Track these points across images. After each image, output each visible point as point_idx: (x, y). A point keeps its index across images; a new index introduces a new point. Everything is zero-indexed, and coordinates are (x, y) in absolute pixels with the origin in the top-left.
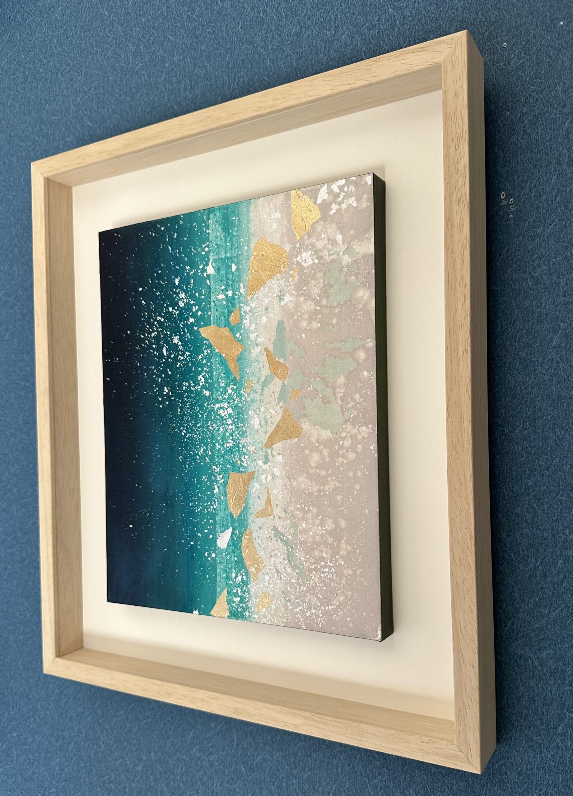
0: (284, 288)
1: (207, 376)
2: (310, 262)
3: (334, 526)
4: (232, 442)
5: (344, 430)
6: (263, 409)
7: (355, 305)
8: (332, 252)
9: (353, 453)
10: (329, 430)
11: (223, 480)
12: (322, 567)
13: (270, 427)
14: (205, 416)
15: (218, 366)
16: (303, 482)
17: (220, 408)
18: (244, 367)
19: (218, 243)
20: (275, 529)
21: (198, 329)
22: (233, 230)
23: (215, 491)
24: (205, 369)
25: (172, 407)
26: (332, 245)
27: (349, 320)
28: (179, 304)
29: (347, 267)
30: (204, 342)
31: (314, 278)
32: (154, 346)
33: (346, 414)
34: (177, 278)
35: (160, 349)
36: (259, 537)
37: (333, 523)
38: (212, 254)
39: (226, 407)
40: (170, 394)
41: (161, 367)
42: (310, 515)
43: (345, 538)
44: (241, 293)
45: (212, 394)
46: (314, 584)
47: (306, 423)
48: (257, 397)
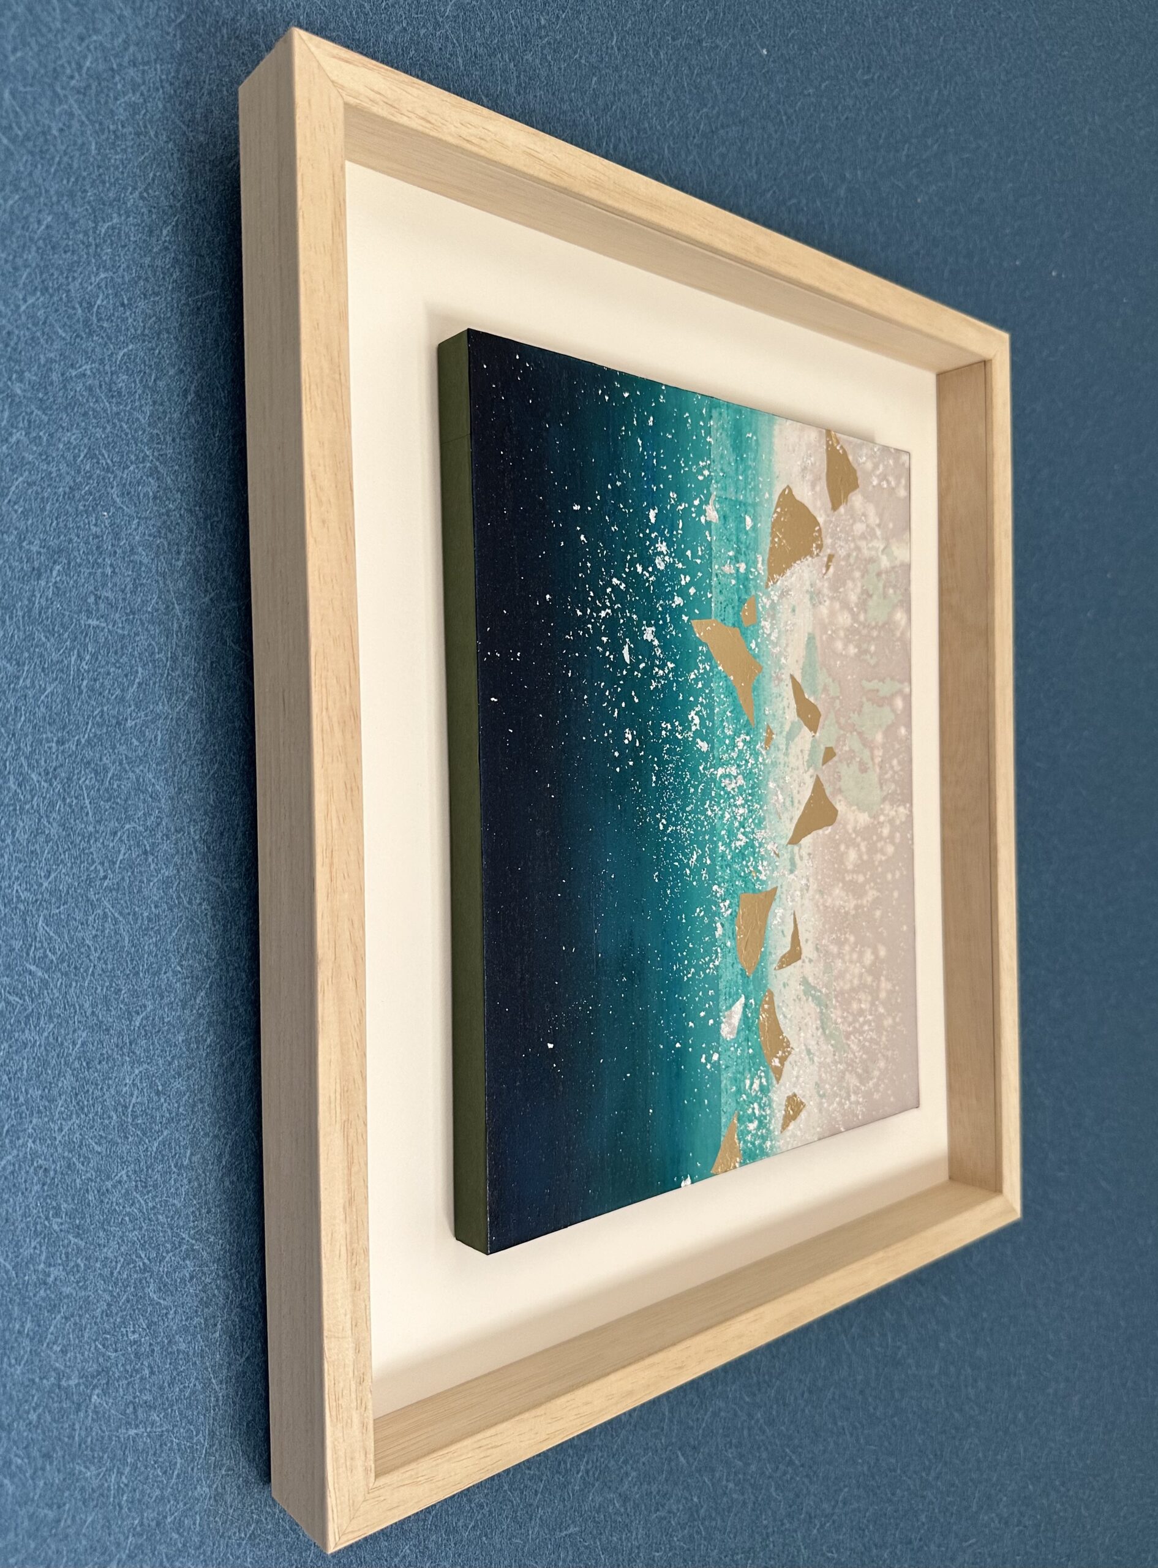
1: (704, 713)
3: (872, 958)
4: (744, 838)
5: (881, 812)
6: (788, 779)
7: (892, 631)
8: (870, 542)
9: (891, 846)
10: (866, 813)
11: (729, 910)
12: (860, 1025)
13: (797, 808)
14: (699, 791)
15: (722, 696)
16: (838, 896)
17: (725, 776)
18: (762, 703)
19: (725, 468)
20: (805, 981)
21: (688, 621)
22: (747, 455)
23: (717, 935)
24: (700, 699)
25: (641, 772)
27: (887, 651)
28: (657, 561)
29: (885, 572)
30: (700, 648)
32: (605, 639)
33: (884, 788)
34: (652, 509)
35: (617, 650)
36: (782, 1002)
37: (872, 953)
38: (715, 486)
39: (735, 774)
40: (637, 744)
41: (619, 685)
42: (846, 947)
43: (884, 972)
44: (757, 572)
45: (712, 748)
46: (852, 1056)
47: (843, 802)
48: (782, 758)
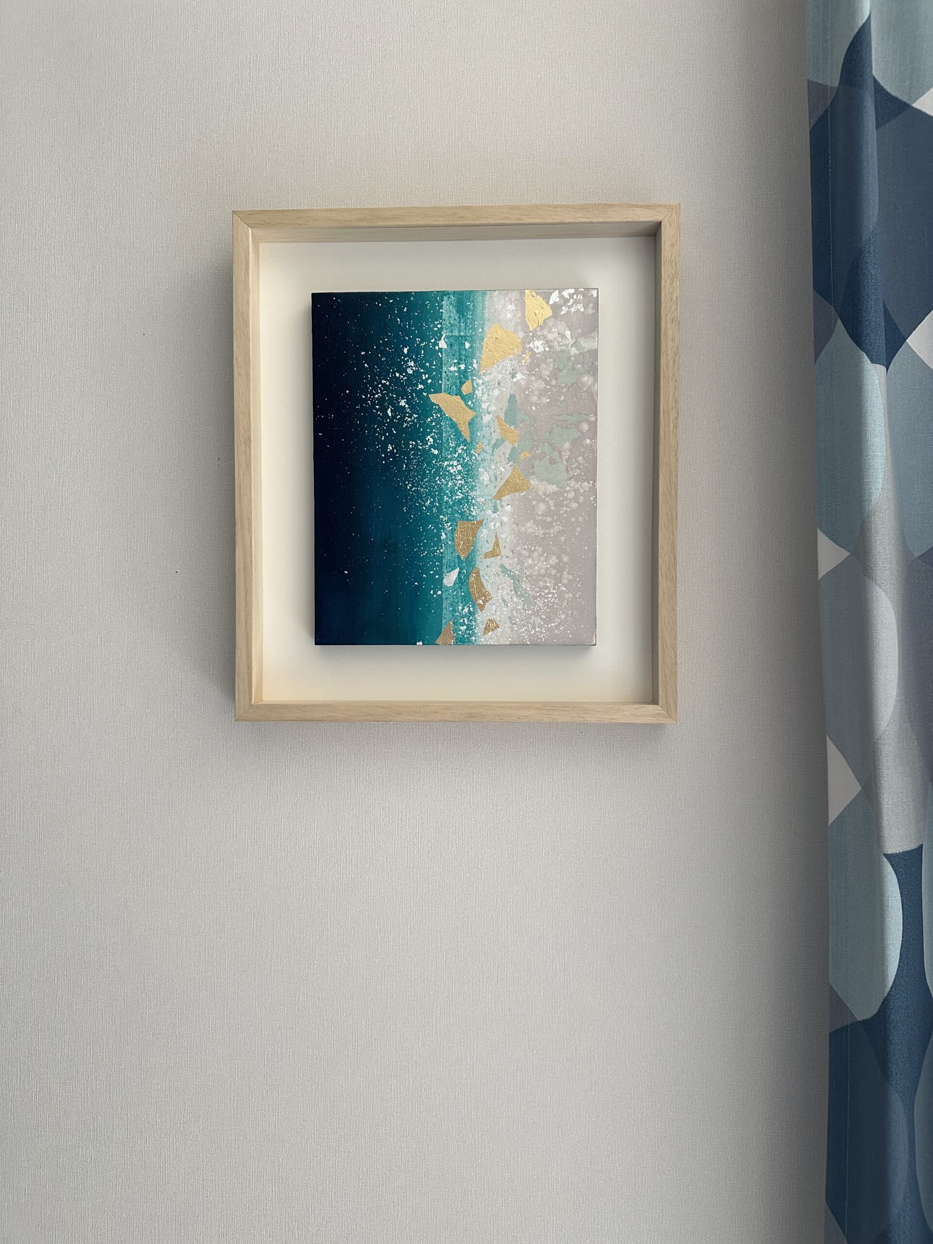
0: (516, 367)
1: (436, 437)
2: (541, 349)
3: (557, 561)
4: (461, 495)
5: (568, 485)
6: (493, 467)
7: (580, 388)
8: (561, 344)
9: (576, 504)
10: (555, 485)
11: (451, 528)
12: (545, 594)
13: (500, 482)
14: (432, 472)
15: (448, 428)
16: (530, 527)
17: (449, 465)
18: (475, 431)
19: (452, 322)
20: (502, 566)
21: (427, 395)
22: (467, 313)
23: (442, 538)
24: (434, 430)
25: (397, 463)
26: (562, 339)
27: (575, 399)
28: (408, 370)
29: (574, 357)
30: (434, 407)
31: (546, 363)
32: (377, 407)
33: (571, 473)
34: (406, 347)
35: (384, 410)
36: (486, 574)
37: (557, 558)
38: (445, 331)
39: (456, 465)
40: (395, 451)
41: (386, 426)
42: (536, 553)
43: (567, 570)
44: (474, 368)
45: (441, 453)
46: (538, 608)
47: (535, 480)
48: (488, 457)
